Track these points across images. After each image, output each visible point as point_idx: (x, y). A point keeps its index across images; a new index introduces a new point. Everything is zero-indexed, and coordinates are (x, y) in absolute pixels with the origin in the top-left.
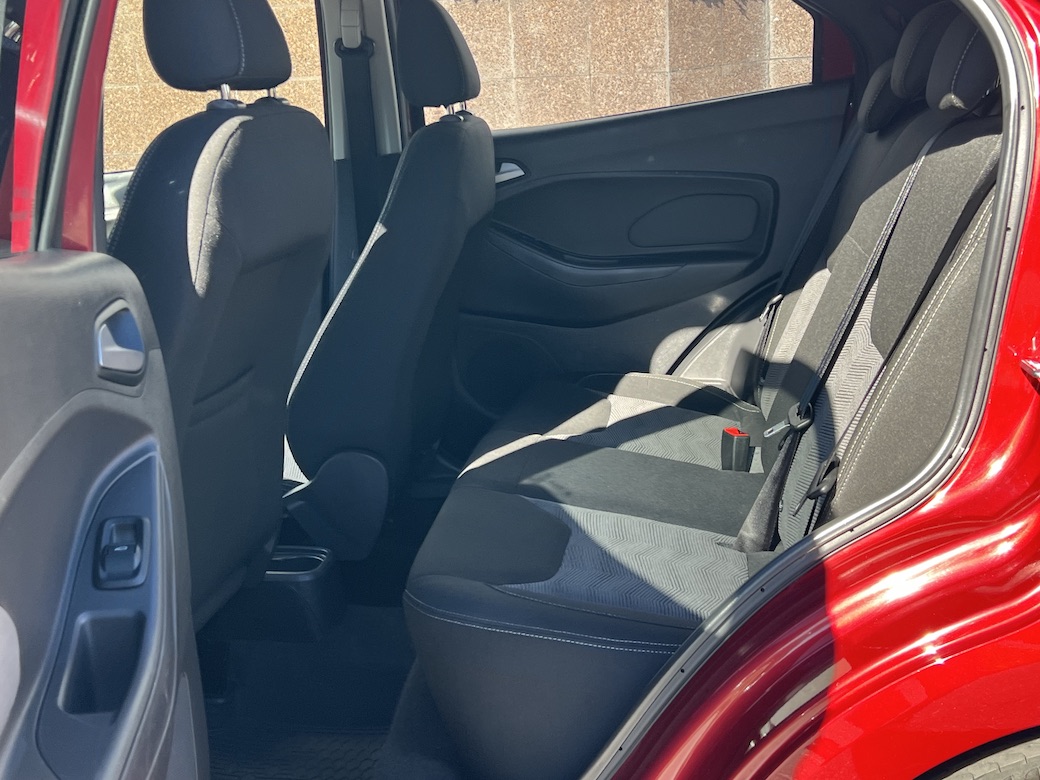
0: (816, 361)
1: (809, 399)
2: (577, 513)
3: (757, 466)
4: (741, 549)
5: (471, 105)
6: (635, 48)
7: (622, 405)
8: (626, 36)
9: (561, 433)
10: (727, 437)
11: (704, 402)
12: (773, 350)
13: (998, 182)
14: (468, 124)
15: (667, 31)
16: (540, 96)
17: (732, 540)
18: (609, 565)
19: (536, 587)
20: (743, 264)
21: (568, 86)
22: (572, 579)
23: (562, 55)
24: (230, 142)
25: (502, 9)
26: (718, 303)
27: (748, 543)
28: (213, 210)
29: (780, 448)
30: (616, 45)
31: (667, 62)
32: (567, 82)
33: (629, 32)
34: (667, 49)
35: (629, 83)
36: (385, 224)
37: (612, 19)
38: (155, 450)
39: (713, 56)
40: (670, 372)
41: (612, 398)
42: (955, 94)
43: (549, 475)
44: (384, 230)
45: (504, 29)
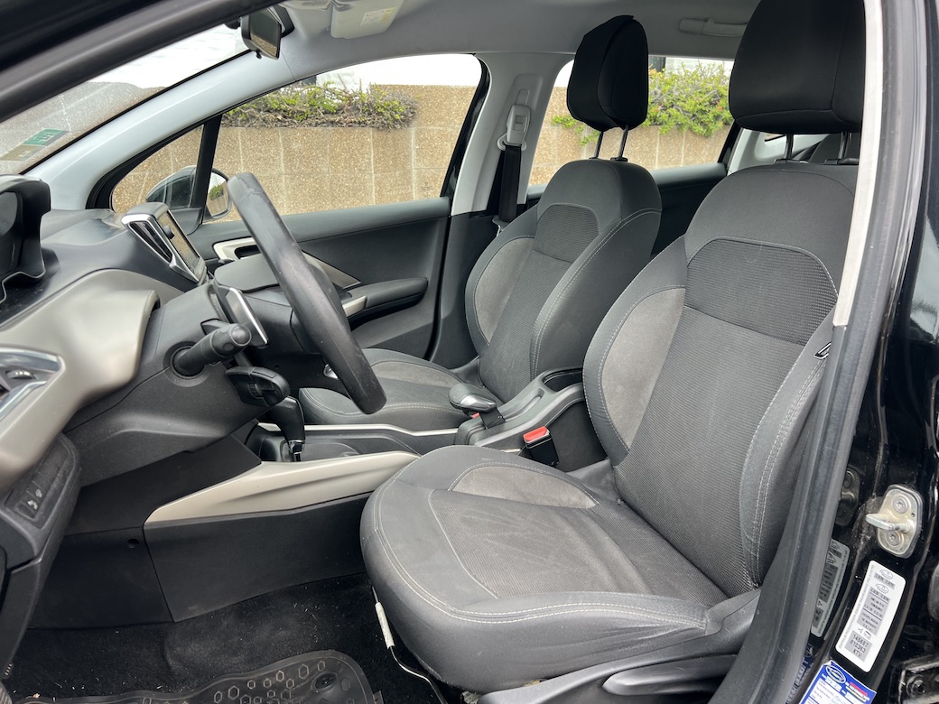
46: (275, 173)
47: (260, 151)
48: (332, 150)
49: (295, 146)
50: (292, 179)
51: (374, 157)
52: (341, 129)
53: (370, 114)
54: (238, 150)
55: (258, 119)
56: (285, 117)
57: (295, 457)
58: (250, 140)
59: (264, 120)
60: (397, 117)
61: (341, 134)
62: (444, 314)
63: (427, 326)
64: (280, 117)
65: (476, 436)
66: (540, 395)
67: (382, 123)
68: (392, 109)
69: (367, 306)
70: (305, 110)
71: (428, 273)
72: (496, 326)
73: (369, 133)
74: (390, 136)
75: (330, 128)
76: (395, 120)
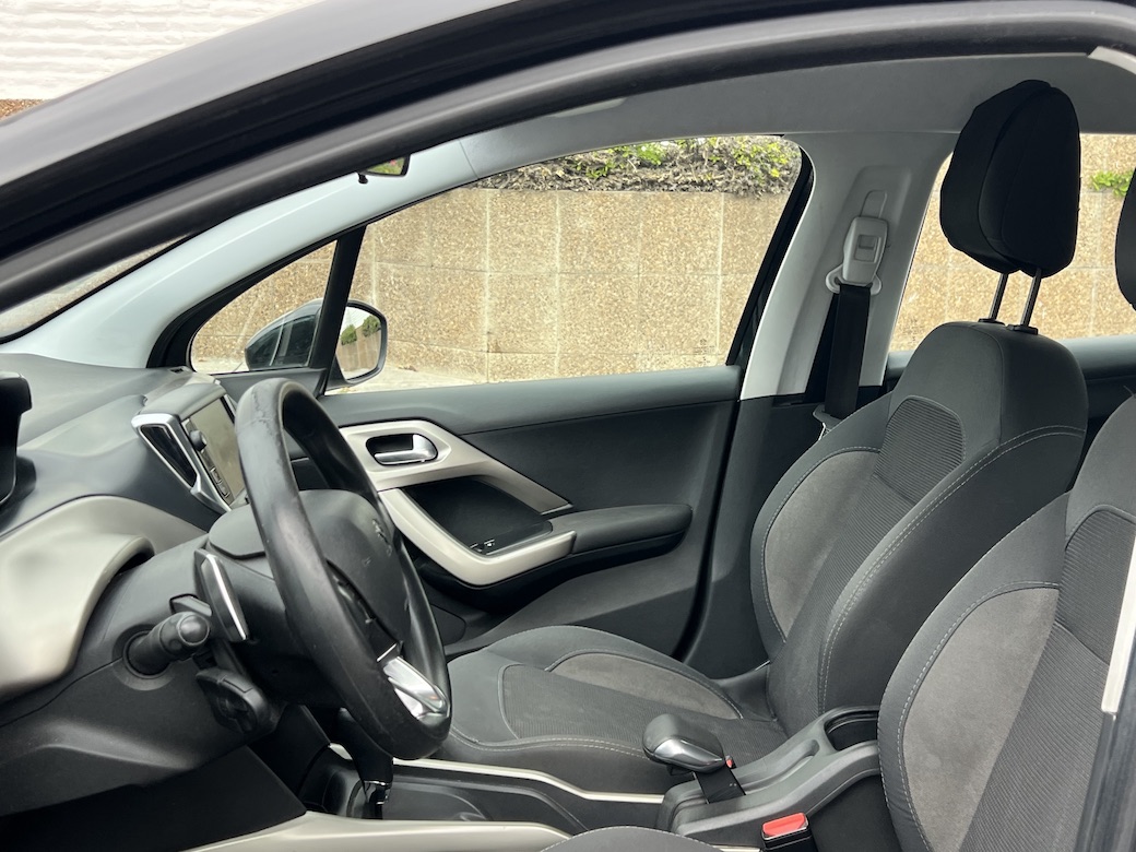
46: (544, 269)
47: (522, 232)
48: (647, 232)
49: (582, 224)
50: (572, 281)
51: (724, 245)
52: (667, 195)
53: (722, 168)
54: (483, 228)
55: (522, 176)
56: (569, 172)
57: (373, 811)
58: (506, 212)
59: (532, 177)
60: (775, 173)
61: (666, 203)
62: (717, 573)
63: (684, 592)
64: (560, 173)
65: (684, 814)
66: (812, 752)
67: (745, 183)
68: (766, 159)
69: (575, 549)
70: (605, 161)
71: (694, 497)
72: (799, 608)
73: (717, 202)
74: (758, 207)
75: (648, 193)
76: (771, 180)
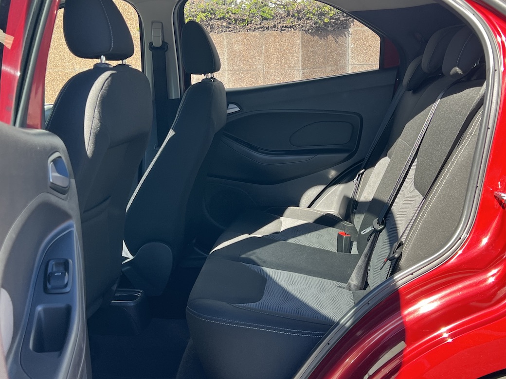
0: (386, 198)
1: (383, 216)
2: (270, 271)
3: (354, 250)
4: (350, 289)
5: (216, 75)
6: (285, 58)
7: (286, 222)
8: (281, 52)
9: (259, 234)
10: (340, 237)
11: (326, 221)
12: (360, 196)
13: (484, 103)
14: (216, 83)
15: (301, 50)
16: (239, 79)
17: (345, 285)
18: (286, 295)
19: (252, 305)
20: (346, 155)
21: (253, 75)
22: (268, 301)
23: (250, 60)
24: (106, 82)
25: (221, 38)
26: (333, 174)
27: (352, 287)
28: (97, 115)
29: (368, 240)
30: (276, 56)
31: (300, 65)
32: (252, 73)
33: (282, 50)
34: (300, 59)
35: (282, 74)
36: (174, 130)
37: (274, 44)
38: (73, 227)
39: (322, 62)
40: (310, 206)
41: (282, 218)
42: (458, 67)
43: (254, 253)
44: (174, 133)
45: (222, 47)
